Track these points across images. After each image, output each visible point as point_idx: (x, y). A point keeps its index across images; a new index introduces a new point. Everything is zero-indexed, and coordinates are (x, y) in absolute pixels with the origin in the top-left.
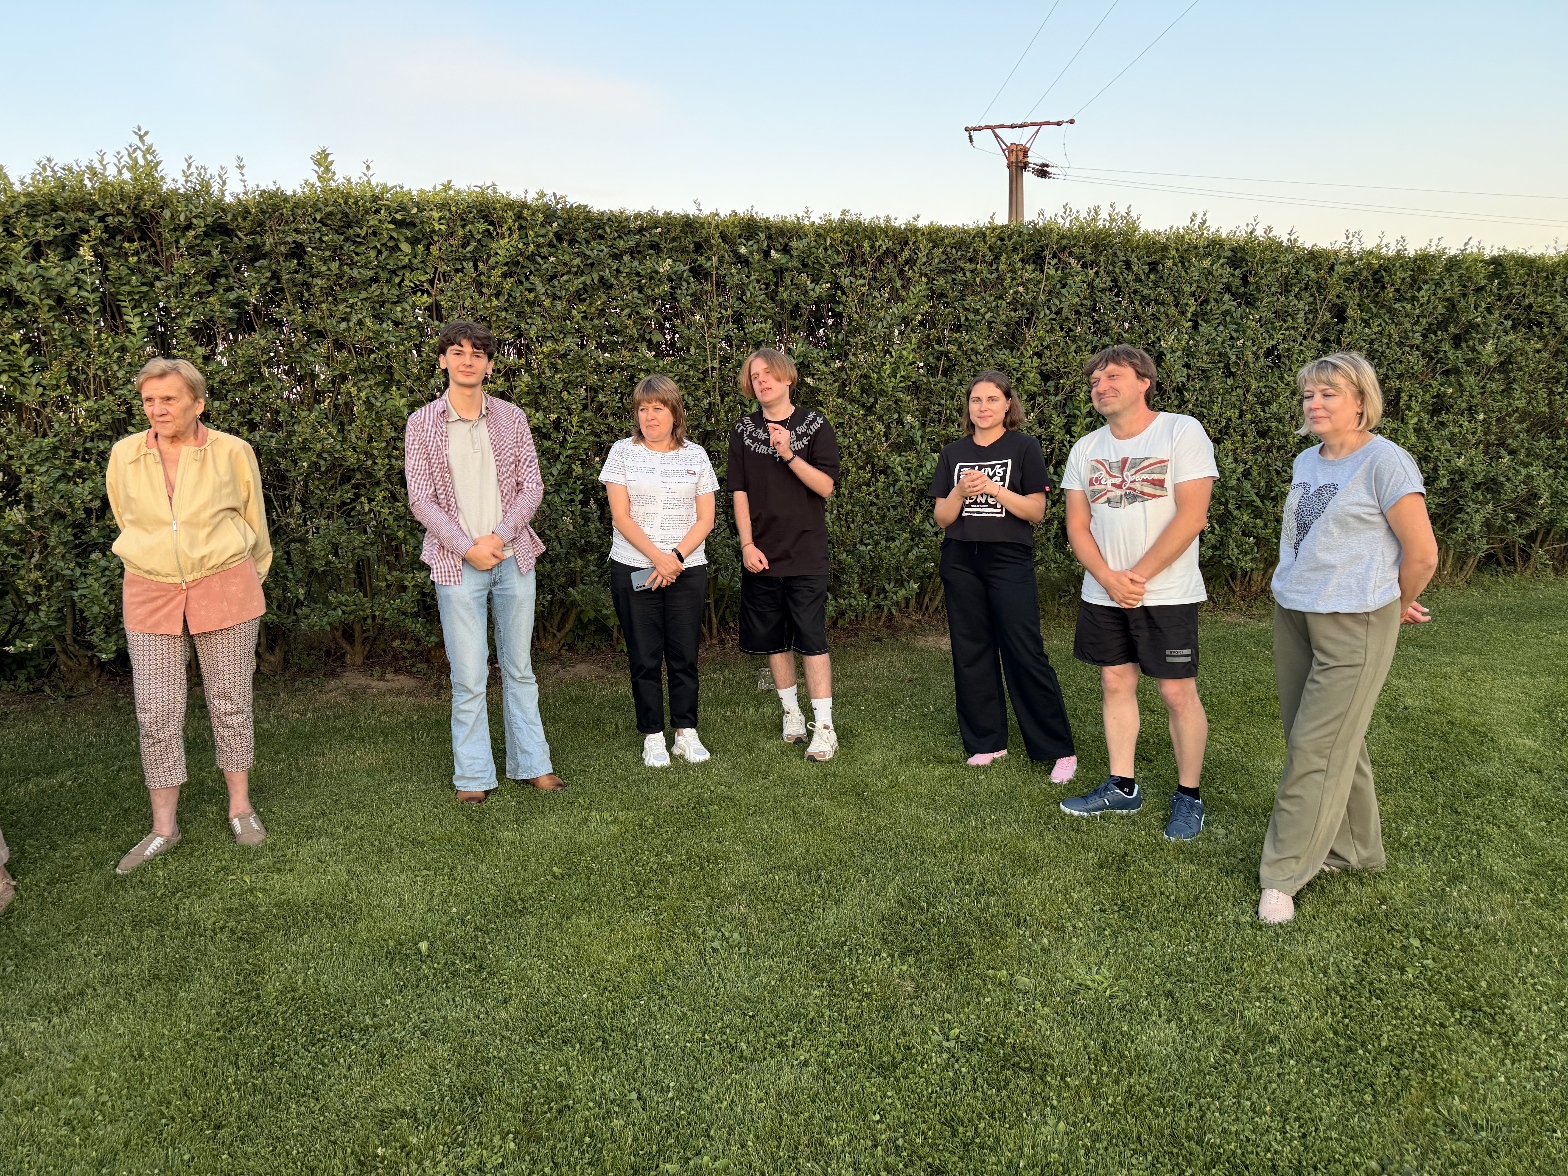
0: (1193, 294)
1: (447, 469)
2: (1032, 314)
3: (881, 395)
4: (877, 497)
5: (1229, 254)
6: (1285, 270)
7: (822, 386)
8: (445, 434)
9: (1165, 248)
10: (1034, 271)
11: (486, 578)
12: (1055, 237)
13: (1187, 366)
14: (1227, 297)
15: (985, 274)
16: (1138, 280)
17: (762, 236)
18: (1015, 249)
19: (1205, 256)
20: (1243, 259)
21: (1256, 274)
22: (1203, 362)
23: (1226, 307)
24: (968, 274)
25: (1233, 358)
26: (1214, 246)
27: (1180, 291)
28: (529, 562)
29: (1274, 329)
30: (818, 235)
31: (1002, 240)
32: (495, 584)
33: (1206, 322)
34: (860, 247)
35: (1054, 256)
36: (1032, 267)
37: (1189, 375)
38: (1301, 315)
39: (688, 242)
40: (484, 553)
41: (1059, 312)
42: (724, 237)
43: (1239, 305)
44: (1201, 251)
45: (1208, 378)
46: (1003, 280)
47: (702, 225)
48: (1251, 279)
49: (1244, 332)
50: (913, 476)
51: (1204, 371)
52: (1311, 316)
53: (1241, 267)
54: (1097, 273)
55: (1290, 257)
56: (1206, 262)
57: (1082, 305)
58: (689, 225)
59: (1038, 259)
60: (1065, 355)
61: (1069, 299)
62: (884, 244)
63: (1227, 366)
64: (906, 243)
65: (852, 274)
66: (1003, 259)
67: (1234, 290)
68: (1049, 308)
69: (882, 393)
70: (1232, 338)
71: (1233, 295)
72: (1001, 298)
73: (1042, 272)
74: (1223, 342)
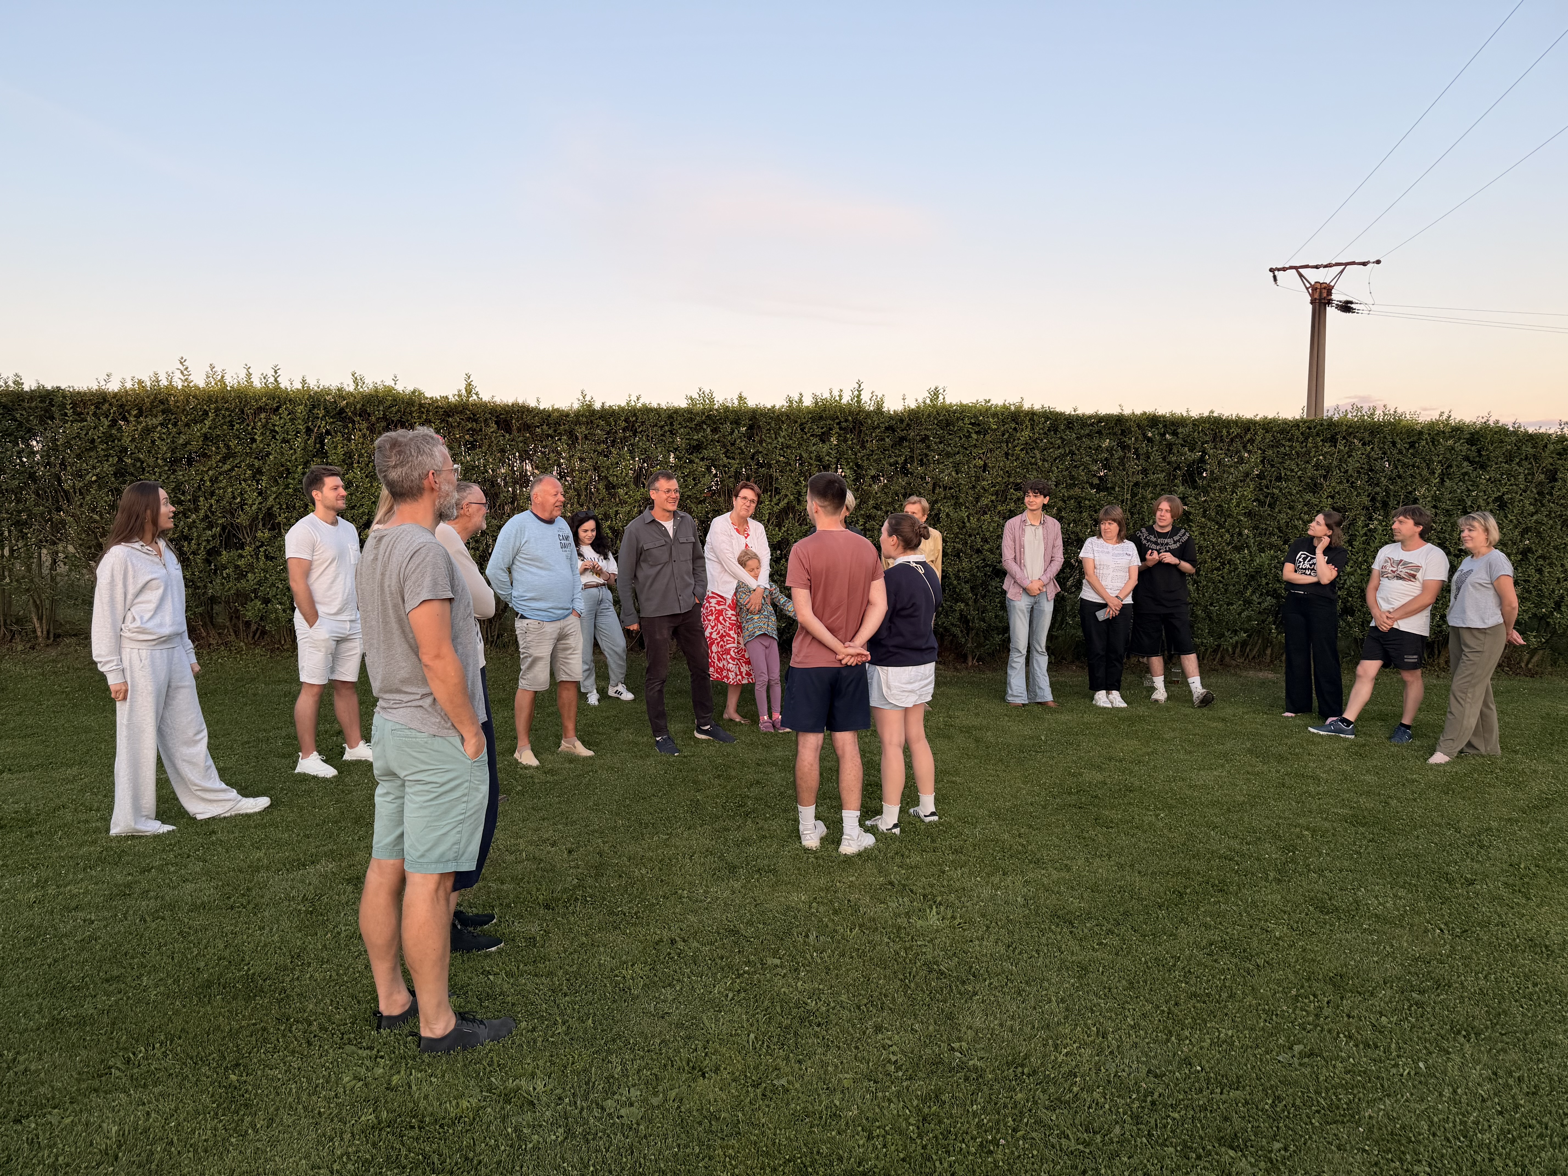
0: (1440, 462)
1: (1022, 546)
2: (1328, 472)
3: (1229, 517)
4: (1223, 577)
5: (1468, 436)
6: (1509, 447)
7: (1192, 510)
8: (1023, 530)
9: (1421, 433)
10: (1330, 447)
11: (1032, 600)
12: (1345, 428)
13: (1435, 507)
14: (1465, 464)
15: (1298, 448)
16: (1400, 452)
17: (1161, 426)
18: (1318, 435)
19: (1451, 437)
20: (1478, 440)
21: (1487, 450)
22: (1447, 505)
23: (1464, 470)
24: (1287, 448)
25: (1469, 503)
26: (1458, 430)
27: (1431, 460)
28: (1052, 595)
29: (1501, 485)
30: (1194, 425)
31: (1310, 428)
32: (1036, 603)
33: (1450, 479)
34: (1220, 432)
35: (1344, 438)
36: (1329, 444)
37: (1436, 513)
38: (1522, 476)
39: (1118, 430)
40: (1035, 587)
41: (1346, 471)
42: (1138, 426)
43: (1475, 469)
44: (1447, 435)
45: (1450, 515)
46: (1310, 452)
47: (1127, 420)
48: (1484, 453)
49: (1478, 486)
50: (1247, 567)
51: (1447, 511)
52: (1530, 477)
53: (1476, 445)
54: (1372, 448)
55: (1513, 439)
56: (1450, 442)
57: (1362, 468)
58: (1119, 420)
59: (1333, 440)
60: (1350, 498)
61: (1352, 465)
62: (1235, 431)
63: (1465, 507)
64: (1249, 430)
65: (1215, 448)
66: (1310, 440)
67: (1471, 459)
68: (1339, 469)
69: (1229, 516)
70: (1469, 490)
71: (1470, 462)
72: (1308, 462)
73: (1335, 447)
74: (1462, 492)
